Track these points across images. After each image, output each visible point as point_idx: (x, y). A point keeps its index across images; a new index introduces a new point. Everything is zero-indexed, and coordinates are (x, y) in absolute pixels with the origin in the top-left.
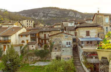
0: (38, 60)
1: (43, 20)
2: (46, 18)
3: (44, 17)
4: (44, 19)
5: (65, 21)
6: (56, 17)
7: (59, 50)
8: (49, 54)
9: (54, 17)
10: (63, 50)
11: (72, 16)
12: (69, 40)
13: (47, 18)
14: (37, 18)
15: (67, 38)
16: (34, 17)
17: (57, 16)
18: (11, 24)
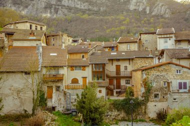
0: (120, 118)
1: (45, 18)
2: (56, 12)
3: (50, 8)
4: (49, 15)
5: (146, 34)
6: (89, 10)
7: (164, 99)
8: (144, 107)
9: (84, 12)
10: (175, 97)
11: (141, 9)
12: (183, 79)
13: (60, 12)
14: (24, 13)
15: (179, 74)
16: (13, 8)
17: (90, 7)
18: (35, 38)
